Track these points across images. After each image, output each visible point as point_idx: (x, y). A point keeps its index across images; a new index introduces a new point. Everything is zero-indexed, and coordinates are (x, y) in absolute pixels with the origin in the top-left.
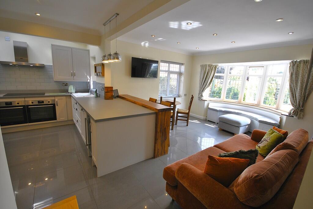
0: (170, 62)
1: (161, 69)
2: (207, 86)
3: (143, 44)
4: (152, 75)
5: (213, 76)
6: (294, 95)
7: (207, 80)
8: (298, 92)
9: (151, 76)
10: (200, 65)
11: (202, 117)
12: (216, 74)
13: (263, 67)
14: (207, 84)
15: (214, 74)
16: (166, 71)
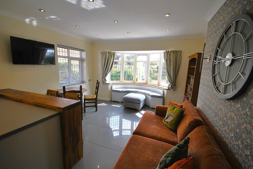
0: (69, 48)
1: (58, 54)
2: (109, 71)
3: (27, 20)
4: (48, 61)
5: (113, 62)
6: (170, 75)
7: (108, 66)
8: (172, 73)
9: (47, 63)
10: (100, 52)
11: (108, 99)
12: (115, 61)
13: (147, 55)
14: (108, 69)
15: (113, 60)
16: (65, 57)
